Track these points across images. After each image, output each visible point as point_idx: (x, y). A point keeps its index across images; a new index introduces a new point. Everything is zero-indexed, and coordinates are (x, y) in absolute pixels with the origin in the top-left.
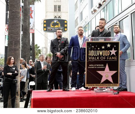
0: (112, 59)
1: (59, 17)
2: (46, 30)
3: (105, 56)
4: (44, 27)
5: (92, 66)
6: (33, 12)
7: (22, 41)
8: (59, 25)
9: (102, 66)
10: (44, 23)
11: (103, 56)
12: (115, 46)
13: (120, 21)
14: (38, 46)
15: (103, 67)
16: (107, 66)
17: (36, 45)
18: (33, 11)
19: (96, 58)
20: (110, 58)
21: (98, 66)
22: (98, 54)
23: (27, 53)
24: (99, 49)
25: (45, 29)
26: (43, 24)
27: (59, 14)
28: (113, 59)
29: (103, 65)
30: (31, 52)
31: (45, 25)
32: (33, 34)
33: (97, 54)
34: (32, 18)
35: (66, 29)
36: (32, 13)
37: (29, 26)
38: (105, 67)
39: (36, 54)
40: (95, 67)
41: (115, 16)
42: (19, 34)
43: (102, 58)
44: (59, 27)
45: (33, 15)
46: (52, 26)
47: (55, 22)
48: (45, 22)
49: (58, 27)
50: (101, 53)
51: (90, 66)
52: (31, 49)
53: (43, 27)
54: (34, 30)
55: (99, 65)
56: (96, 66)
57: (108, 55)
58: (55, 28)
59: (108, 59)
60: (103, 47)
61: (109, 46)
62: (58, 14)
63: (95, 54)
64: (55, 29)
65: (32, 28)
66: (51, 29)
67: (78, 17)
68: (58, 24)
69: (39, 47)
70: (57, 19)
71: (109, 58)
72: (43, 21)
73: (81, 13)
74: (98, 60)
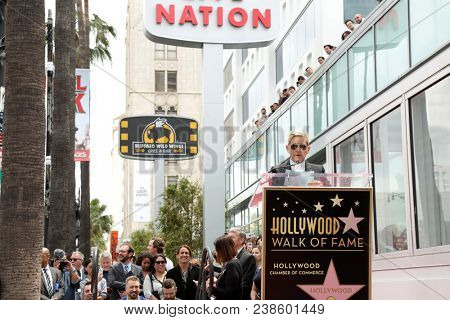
0: (346, 243)
1: (172, 109)
2: (129, 153)
3: (325, 235)
4: (122, 143)
5: (284, 269)
6: (86, 92)
7: (47, 188)
8: (172, 136)
9: (315, 269)
10: (122, 130)
11: (320, 237)
12: (357, 203)
13: (371, 124)
14: (100, 205)
15: (317, 273)
16: (332, 268)
17: (96, 202)
18: (85, 89)
19: (297, 242)
20: (342, 243)
21: (303, 269)
22: (302, 230)
23: (64, 229)
24: (304, 211)
25: (125, 149)
26: (117, 133)
27: (172, 100)
28: (351, 247)
29: (318, 266)
30: (79, 223)
31: (125, 137)
32: (85, 166)
33: (298, 230)
34: (82, 111)
35: (193, 149)
36: (81, 96)
37: (73, 139)
38: (325, 273)
39: (95, 232)
40: (291, 270)
41: (356, 106)
42: (39, 162)
43: (315, 242)
44: (171, 141)
45: (84, 101)
46: (147, 140)
47: (159, 124)
48: (125, 124)
49: (168, 143)
50: (312, 226)
51: (276, 270)
52: (78, 215)
53: (117, 142)
54: (88, 152)
55: (306, 265)
56: (297, 269)
57: (335, 232)
58: (158, 146)
59: (336, 247)
60: (319, 207)
61: (337, 201)
62: (167, 100)
63: (292, 230)
64: (159, 149)
65: (82, 146)
66: (146, 150)
67: (233, 111)
68: (166, 133)
69: (103, 209)
70: (166, 115)
71: (338, 241)
72: (118, 121)
73: (245, 98)
74: (302, 247)
